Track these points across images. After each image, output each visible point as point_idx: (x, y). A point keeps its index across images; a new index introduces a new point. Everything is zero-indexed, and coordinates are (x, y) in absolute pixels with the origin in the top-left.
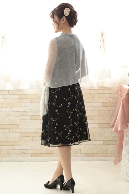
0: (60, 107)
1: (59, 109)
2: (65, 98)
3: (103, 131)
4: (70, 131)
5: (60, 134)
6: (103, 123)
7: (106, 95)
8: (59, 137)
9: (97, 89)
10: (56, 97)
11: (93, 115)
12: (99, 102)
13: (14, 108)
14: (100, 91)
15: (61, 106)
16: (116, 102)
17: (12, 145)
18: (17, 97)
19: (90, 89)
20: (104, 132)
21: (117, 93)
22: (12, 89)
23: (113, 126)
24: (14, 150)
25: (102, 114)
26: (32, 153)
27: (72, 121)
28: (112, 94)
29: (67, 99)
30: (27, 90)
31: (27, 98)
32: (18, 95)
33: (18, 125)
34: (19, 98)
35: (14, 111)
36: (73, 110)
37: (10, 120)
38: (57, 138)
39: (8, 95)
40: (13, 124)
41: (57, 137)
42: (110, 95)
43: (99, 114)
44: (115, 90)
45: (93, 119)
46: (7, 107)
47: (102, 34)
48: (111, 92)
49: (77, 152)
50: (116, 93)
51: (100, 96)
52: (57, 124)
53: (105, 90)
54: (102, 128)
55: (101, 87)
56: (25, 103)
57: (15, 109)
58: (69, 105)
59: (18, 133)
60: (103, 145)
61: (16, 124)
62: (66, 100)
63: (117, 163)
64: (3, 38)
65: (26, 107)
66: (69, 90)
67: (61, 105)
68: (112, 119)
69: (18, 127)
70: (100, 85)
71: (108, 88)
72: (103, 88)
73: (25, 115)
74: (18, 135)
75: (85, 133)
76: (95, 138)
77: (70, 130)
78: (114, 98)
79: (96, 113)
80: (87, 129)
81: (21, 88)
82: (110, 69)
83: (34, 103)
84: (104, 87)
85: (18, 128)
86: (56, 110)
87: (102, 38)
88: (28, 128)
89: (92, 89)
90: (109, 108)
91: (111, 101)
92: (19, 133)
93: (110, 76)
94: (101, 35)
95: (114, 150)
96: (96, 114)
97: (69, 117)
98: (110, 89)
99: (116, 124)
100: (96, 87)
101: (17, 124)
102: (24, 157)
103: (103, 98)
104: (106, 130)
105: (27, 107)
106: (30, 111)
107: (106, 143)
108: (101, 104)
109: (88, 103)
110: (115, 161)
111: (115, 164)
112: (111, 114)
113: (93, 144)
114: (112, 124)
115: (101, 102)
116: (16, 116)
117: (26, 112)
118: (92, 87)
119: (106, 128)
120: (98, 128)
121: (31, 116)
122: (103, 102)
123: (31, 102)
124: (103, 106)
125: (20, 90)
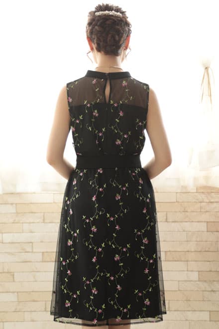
0: (75, 235)
2: (84, 217)
3: (210, 290)
4: (94, 291)
5: (75, 296)
6: (208, 270)
7: (215, 204)
8: (73, 302)
9: (195, 191)
11: (186, 250)
12: (198, 222)
13: (4, 235)
14: (201, 197)
15: (78, 234)
18: (12, 209)
19: (179, 191)
20: (212, 291)
25: (207, 250)
27: (100, 270)
29: (90, 220)
30: (34, 193)
31: (35, 213)
32: (14, 205)
33: (13, 275)
34: (17, 213)
35: (4, 242)
36: (103, 245)
38: (68, 304)
41: (67, 301)
43: (199, 250)
45: (185, 261)
47: (206, 68)
51: (201, 208)
52: (69, 272)
53: (213, 194)
54: (205, 281)
55: (205, 187)
56: (30, 223)
57: (7, 237)
58: (94, 233)
59: (14, 292)
60: (210, 321)
61: (8, 273)
62: (88, 221)
65: (32, 232)
66: (94, 199)
67: (78, 231)
69: (14, 278)
70: (202, 182)
72: (208, 190)
73: (31, 251)
74: (13, 298)
76: (190, 305)
77: (95, 289)
79: (192, 246)
81: (19, 189)
83: (50, 223)
84: (210, 188)
85: (14, 281)
86: (69, 241)
87: (206, 74)
88: (36, 281)
89: (184, 191)
92: (16, 293)
94: (203, 70)
96: (193, 250)
97: (94, 260)
100: (192, 188)
101: (11, 272)
103: (207, 212)
105: (34, 232)
106: (42, 242)
107: (215, 317)
108: (203, 227)
109: (173, 224)
113: (187, 320)
115: (205, 222)
116: (9, 253)
117: (31, 244)
118: (183, 187)
119: (215, 282)
120: (198, 282)
121: (43, 253)
122: (207, 222)
123: (44, 220)
124: (207, 231)
125: (19, 194)
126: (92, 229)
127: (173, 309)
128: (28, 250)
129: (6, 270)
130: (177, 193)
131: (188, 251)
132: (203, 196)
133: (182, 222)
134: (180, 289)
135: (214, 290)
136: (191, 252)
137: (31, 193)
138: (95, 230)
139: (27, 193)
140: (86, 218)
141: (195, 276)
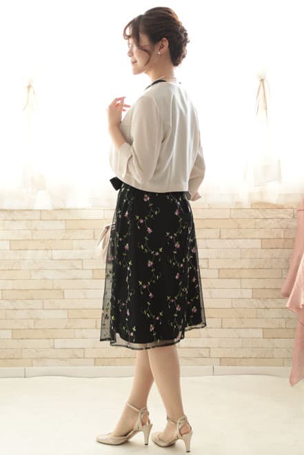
0: (157, 254)
1: (155, 259)
2: (168, 234)
3: (264, 307)
4: (178, 308)
5: (158, 318)
6: (262, 287)
7: (270, 220)
8: (156, 324)
9: (250, 207)
10: (149, 230)
11: (239, 267)
13: (53, 251)
14: (256, 214)
15: (160, 253)
16: (294, 240)
17: (48, 339)
18: (61, 226)
19: (233, 207)
20: (266, 308)
21: (296, 217)
22: (49, 207)
23: (287, 295)
24: (54, 348)
25: (261, 267)
26: (97, 357)
28: (284, 219)
29: (174, 236)
30: (84, 209)
31: (85, 229)
32: (64, 221)
33: (63, 292)
34: (66, 229)
35: (54, 258)
36: (184, 261)
37: (44, 279)
38: (152, 328)
39: (40, 222)
40: (50, 290)
41: (151, 326)
42: (278, 222)
43: (253, 267)
44: (292, 211)
45: (238, 279)
46: (37, 250)
47: (262, 80)
48: (282, 216)
49: (201, 355)
50: (294, 217)
51: (255, 224)
52: (151, 295)
53: (268, 210)
54: (259, 298)
56: (79, 240)
57: (57, 254)
58: (177, 250)
59: (64, 309)
60: (263, 338)
61: (58, 289)
62: (171, 238)
63: (297, 382)
64: (29, 87)
65: (82, 249)
66: (177, 213)
67: (161, 250)
68: (285, 278)
69: (64, 295)
70: (257, 198)
71: (275, 205)
72: (262, 206)
74: (63, 314)
75: (194, 309)
76: (243, 323)
77: (178, 306)
78: (290, 229)
79: (245, 263)
80: (199, 300)
81: (70, 204)
82: (279, 161)
84: (265, 204)
85: (64, 298)
86: (149, 262)
87: (262, 88)
88: (86, 299)
89: (239, 207)
90: (277, 253)
91: (282, 237)
92: (66, 311)
93: (279, 178)
94: (258, 82)
95: (288, 351)
96: (247, 267)
97: (177, 277)
98: (282, 208)
99: (295, 291)
100: (246, 203)
101: (60, 290)
102: (76, 365)
103: (262, 228)
104: (271, 304)
105: (84, 249)
106: (92, 259)
107: (269, 334)
108: (257, 244)
110: (291, 378)
111: (292, 384)
112: (281, 266)
113: (240, 338)
114: (283, 290)
115: (259, 239)
116: (59, 270)
117: (81, 261)
118: (237, 203)
119: (269, 300)
120: (252, 300)
121: (93, 270)
122: (262, 239)
123: (94, 237)
124: (262, 248)
125: (69, 210)
126: (176, 245)
127: (226, 327)
128: (77, 267)
129: (56, 287)
130: (231, 209)
131: (242, 269)
132: (258, 212)
133: (235, 239)
134: (234, 306)
135: (268, 307)
136: (245, 269)
137: (81, 209)
138: (179, 246)
139: (77, 209)
140: (170, 235)
141: (248, 293)
